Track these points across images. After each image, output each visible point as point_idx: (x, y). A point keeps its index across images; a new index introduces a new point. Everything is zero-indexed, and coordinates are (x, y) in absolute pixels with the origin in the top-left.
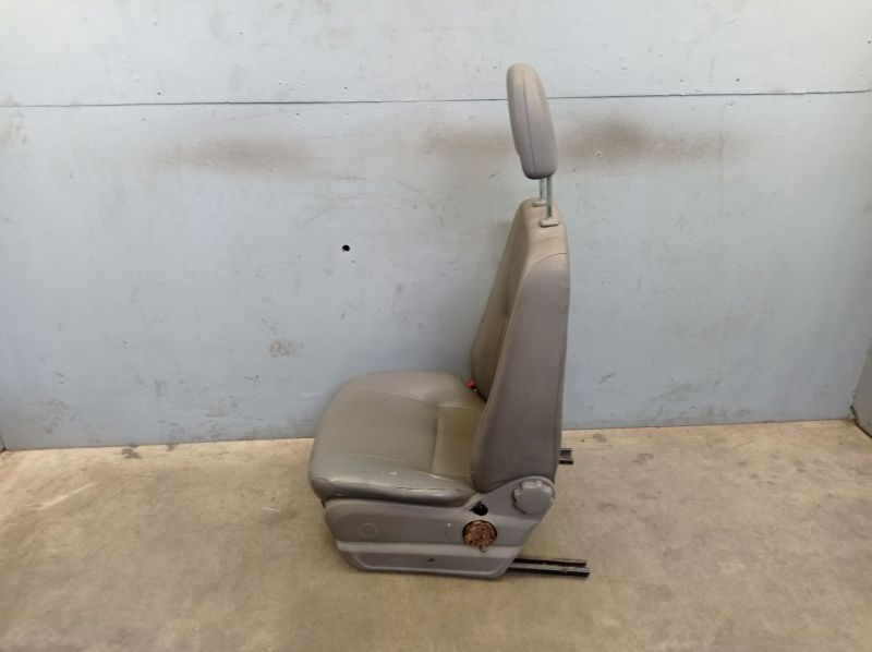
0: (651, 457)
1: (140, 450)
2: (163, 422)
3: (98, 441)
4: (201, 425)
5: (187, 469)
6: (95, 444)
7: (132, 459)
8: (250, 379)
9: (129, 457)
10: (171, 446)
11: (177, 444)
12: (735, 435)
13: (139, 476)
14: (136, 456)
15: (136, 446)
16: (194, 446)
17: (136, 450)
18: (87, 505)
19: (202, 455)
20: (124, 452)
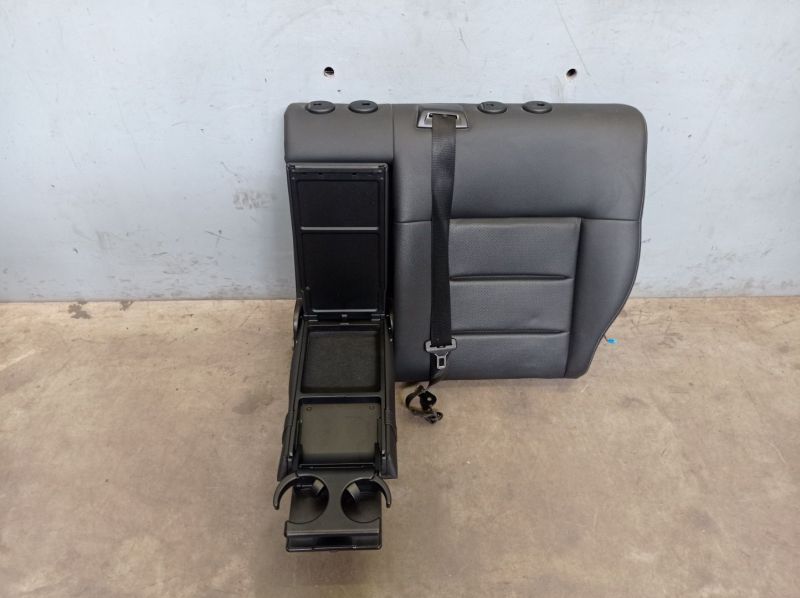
0: (680, 338)
1: (88, 307)
2: (113, 277)
3: (39, 295)
4: (159, 282)
5: (144, 335)
6: (37, 298)
7: (81, 319)
8: (212, 234)
9: (76, 317)
10: (126, 304)
11: (132, 302)
12: (772, 312)
13: (90, 341)
14: (86, 316)
15: (84, 302)
16: (153, 305)
17: (85, 308)
18: (29, 380)
19: (162, 317)
20: (72, 309)
